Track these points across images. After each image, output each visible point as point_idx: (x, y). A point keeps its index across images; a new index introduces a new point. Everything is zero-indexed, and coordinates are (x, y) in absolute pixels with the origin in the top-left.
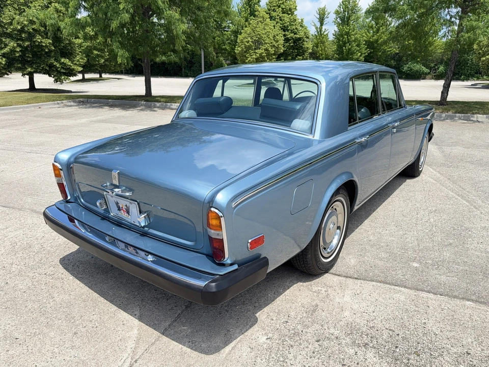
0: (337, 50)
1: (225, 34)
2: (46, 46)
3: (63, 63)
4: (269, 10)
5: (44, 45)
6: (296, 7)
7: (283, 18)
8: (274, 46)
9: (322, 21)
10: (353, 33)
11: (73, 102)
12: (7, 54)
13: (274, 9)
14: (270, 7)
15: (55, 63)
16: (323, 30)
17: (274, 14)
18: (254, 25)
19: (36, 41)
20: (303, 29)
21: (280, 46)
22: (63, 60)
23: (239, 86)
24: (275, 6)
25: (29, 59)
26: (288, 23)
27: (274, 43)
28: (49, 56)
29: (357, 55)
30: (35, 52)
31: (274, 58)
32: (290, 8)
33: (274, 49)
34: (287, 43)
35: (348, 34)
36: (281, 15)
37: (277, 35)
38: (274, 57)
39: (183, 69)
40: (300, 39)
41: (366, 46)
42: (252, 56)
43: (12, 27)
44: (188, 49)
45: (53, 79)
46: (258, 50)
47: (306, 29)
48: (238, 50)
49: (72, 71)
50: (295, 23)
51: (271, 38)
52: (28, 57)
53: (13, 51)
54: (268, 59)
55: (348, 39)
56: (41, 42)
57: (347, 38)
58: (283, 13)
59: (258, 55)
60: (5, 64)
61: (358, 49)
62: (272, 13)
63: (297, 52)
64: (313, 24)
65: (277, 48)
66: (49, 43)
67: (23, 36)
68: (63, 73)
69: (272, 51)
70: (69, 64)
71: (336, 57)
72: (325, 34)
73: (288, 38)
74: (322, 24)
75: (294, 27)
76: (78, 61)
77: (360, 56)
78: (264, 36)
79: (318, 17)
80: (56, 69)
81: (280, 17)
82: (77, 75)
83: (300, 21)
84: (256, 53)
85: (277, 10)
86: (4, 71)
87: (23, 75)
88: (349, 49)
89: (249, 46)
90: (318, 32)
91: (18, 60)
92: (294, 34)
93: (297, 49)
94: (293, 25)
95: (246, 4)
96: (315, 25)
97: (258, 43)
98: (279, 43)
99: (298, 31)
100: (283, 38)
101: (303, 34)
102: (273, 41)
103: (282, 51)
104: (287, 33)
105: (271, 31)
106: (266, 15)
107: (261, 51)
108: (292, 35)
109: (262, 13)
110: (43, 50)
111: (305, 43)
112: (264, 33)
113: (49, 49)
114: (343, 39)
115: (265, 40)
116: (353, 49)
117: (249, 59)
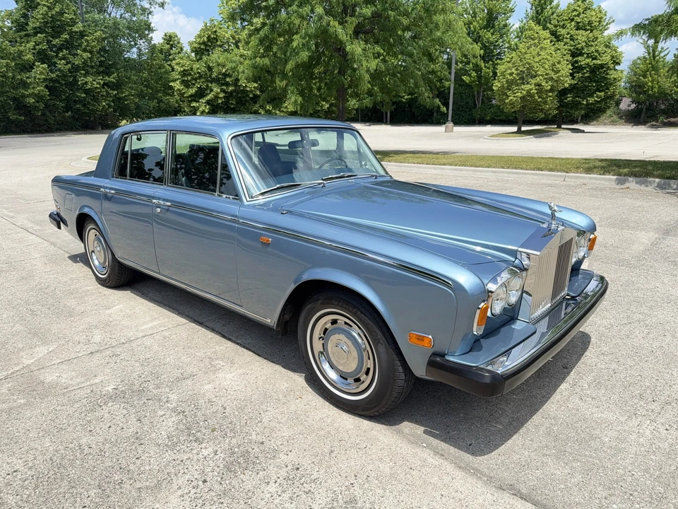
2: (251, 91)
4: (556, 26)
5: (248, 89)
6: (601, 18)
7: (576, 37)
8: (551, 79)
12: (212, 101)
13: (564, 25)
14: (558, 22)
16: (659, 49)
17: (562, 32)
18: (523, 51)
19: (241, 85)
20: (610, 51)
21: (562, 78)
22: (268, 107)
23: (493, 136)
24: (566, 20)
25: (232, 107)
26: (584, 44)
27: (552, 74)
28: (254, 102)
30: (240, 98)
31: (550, 97)
32: (590, 21)
33: (550, 83)
34: (578, 73)
36: (573, 32)
37: (559, 63)
38: (551, 94)
39: (435, 114)
40: (602, 66)
42: (515, 93)
44: (445, 87)
46: (525, 86)
47: (615, 51)
48: (496, 86)
50: (596, 43)
51: (547, 67)
52: (232, 104)
53: (217, 97)
54: (539, 97)
56: (246, 86)
58: (577, 30)
59: (524, 92)
62: (561, 30)
63: (596, 86)
65: (556, 81)
66: (254, 87)
67: (228, 80)
69: (547, 86)
71: (676, 91)
72: (662, 55)
73: (581, 65)
74: (657, 41)
75: (593, 49)
76: (286, 107)
78: (535, 65)
81: (571, 36)
83: (606, 39)
84: (522, 89)
85: (568, 25)
89: (513, 80)
90: (649, 54)
91: (221, 108)
92: (593, 59)
93: (595, 81)
94: (592, 46)
95: (532, 18)
97: (529, 74)
98: (560, 74)
99: (599, 55)
100: (570, 66)
101: (609, 58)
102: (550, 72)
103: (567, 85)
104: (580, 58)
105: (549, 57)
106: (546, 34)
107: (530, 87)
108: (588, 60)
109: (537, 33)
110: (248, 96)
111: (612, 72)
112: (538, 60)
113: (254, 94)
115: (538, 71)
117: (510, 98)
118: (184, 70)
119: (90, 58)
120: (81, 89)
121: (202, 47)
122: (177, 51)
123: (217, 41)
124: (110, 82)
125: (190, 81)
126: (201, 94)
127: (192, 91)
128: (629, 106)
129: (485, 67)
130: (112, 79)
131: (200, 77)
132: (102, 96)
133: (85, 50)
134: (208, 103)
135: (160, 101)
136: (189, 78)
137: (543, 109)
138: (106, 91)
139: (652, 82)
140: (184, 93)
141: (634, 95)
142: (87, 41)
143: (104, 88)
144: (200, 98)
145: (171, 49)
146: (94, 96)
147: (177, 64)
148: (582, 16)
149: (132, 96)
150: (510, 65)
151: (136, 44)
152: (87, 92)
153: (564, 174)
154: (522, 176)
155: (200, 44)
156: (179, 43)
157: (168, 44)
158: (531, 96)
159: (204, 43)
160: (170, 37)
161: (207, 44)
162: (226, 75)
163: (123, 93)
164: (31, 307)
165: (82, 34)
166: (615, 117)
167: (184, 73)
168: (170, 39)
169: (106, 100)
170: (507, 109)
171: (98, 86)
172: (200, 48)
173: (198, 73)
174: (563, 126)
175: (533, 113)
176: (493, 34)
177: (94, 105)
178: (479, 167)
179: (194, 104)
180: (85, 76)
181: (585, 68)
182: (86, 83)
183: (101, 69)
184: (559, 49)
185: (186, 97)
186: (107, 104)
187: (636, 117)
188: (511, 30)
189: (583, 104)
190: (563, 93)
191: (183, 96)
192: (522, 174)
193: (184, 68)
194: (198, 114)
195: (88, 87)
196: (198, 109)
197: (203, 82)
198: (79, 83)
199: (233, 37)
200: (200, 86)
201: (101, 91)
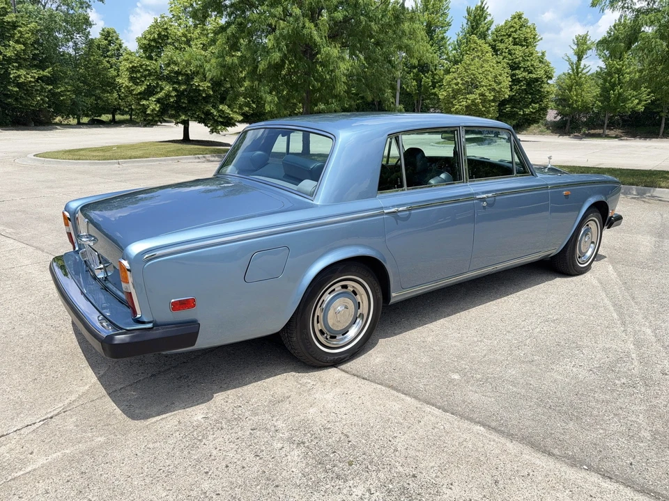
0: (601, 96)
1: (436, 74)
2: (204, 90)
3: (221, 110)
4: (494, 41)
5: (201, 88)
6: (536, 35)
7: (513, 52)
8: (494, 90)
9: (580, 53)
10: (628, 70)
11: (218, 156)
12: (162, 99)
13: (502, 40)
14: (497, 36)
15: (213, 111)
16: (582, 66)
17: (501, 46)
18: (468, 62)
19: (194, 84)
20: (543, 66)
21: (503, 89)
22: (221, 107)
24: (504, 35)
25: (184, 105)
26: (521, 58)
27: (495, 85)
28: (207, 102)
29: (632, 103)
30: (192, 97)
31: (493, 106)
32: (525, 38)
33: (493, 94)
34: (516, 85)
35: (619, 71)
36: (511, 47)
37: (500, 75)
38: (493, 104)
40: (537, 80)
41: (649, 90)
42: (461, 102)
43: (169, 69)
45: (209, 130)
46: (470, 95)
47: (548, 66)
48: (442, 95)
49: (230, 120)
50: (531, 58)
51: (490, 78)
52: (183, 103)
53: (168, 96)
54: (483, 107)
55: (619, 80)
56: (199, 85)
57: (618, 77)
58: (514, 45)
59: (469, 102)
60: (159, 111)
61: (635, 93)
62: (499, 44)
63: (532, 98)
64: (566, 58)
65: (498, 92)
66: (208, 87)
67: (180, 78)
68: (220, 122)
69: (490, 96)
70: (228, 111)
71: (598, 105)
72: (584, 72)
73: (518, 78)
74: (580, 59)
75: (529, 63)
77: (638, 104)
78: (480, 76)
79: (575, 48)
80: (213, 118)
81: (509, 51)
82: (236, 125)
83: (540, 54)
84: (467, 99)
85: (507, 40)
86: (157, 119)
87: (177, 123)
88: (620, 94)
89: (458, 89)
90: (573, 70)
91: (172, 106)
92: (529, 73)
93: (531, 94)
94: (528, 60)
95: (468, 33)
96: (569, 60)
97: (473, 85)
98: (502, 85)
99: (534, 68)
100: (510, 79)
101: (543, 72)
102: (493, 83)
103: (507, 96)
104: (517, 72)
105: (491, 70)
106: (487, 48)
107: (475, 96)
108: (525, 74)
109: (480, 46)
110: (200, 95)
111: (545, 85)
112: (481, 72)
113: (206, 94)
114: (611, 79)
115: (482, 82)
116: (626, 94)
117: (456, 107)
118: (133, 66)
119: (24, 50)
120: (13, 82)
121: (153, 44)
122: (116, 47)
123: (168, 39)
124: (45, 76)
125: (138, 78)
126: (150, 92)
127: (141, 89)
128: (555, 118)
129: (426, 77)
130: (46, 73)
131: (150, 75)
132: (37, 90)
133: (17, 42)
134: (158, 101)
135: (98, 98)
136: (139, 75)
138: (41, 85)
140: (132, 90)
141: (560, 107)
142: (20, 32)
143: (39, 82)
144: (151, 96)
145: (109, 45)
146: (27, 90)
147: (125, 60)
148: (518, 32)
149: (68, 91)
150: (456, 75)
151: (72, 38)
152: (19, 85)
155: (150, 40)
156: (117, 39)
157: (106, 40)
158: (476, 105)
159: (154, 40)
160: (108, 32)
161: (155, 43)
162: (178, 73)
163: (58, 88)
165: (14, 26)
166: (543, 128)
167: (133, 70)
168: (107, 35)
169: (40, 95)
171: (32, 80)
172: (149, 44)
173: (149, 70)
176: (432, 46)
177: (28, 100)
179: (144, 102)
180: (18, 68)
181: (522, 81)
182: (19, 76)
183: (35, 62)
184: (500, 63)
185: (135, 95)
186: (41, 99)
187: (561, 128)
188: (448, 43)
189: (520, 114)
190: (503, 103)
191: (131, 93)
193: (133, 64)
194: (149, 112)
195: (22, 80)
196: (149, 107)
197: (153, 80)
198: (11, 76)
199: (184, 35)
200: (150, 84)
201: (35, 86)
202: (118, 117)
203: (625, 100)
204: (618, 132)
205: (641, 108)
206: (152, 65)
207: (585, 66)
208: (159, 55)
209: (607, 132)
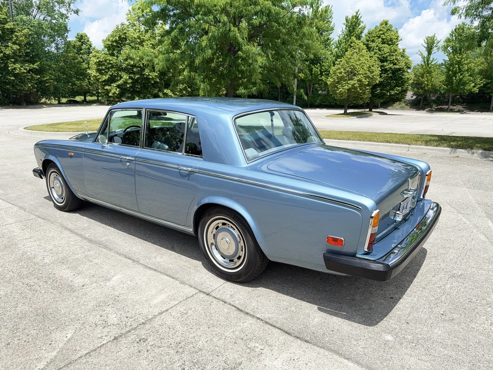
0: (446, 80)
1: (323, 66)
2: (153, 79)
3: (165, 93)
4: (368, 41)
5: (151, 77)
6: (398, 37)
7: (382, 49)
8: (368, 77)
9: (429, 50)
10: (466, 62)
12: (121, 85)
13: (373, 40)
14: (369, 38)
15: (159, 94)
16: (431, 59)
17: (373, 45)
18: (349, 57)
19: (145, 74)
20: (404, 59)
21: (375, 77)
22: (165, 91)
23: (328, 116)
24: (374, 37)
25: (138, 90)
26: (388, 54)
28: (155, 87)
29: (470, 86)
30: (144, 83)
31: (367, 89)
32: (391, 38)
33: (368, 80)
34: (384, 74)
35: (459, 63)
36: (380, 45)
37: (373, 66)
38: (368, 87)
40: (399, 69)
41: (482, 76)
42: (343, 87)
43: (127, 63)
46: (351, 81)
47: (407, 59)
48: (330, 81)
50: (396, 53)
51: (365, 69)
52: (137, 88)
53: (126, 83)
54: (360, 89)
55: (459, 69)
56: (149, 75)
57: (459, 67)
58: (382, 44)
59: (350, 86)
60: (119, 94)
61: (472, 79)
62: (371, 43)
63: (396, 83)
64: (419, 53)
65: (371, 79)
66: (155, 76)
67: (135, 70)
69: (366, 81)
70: (170, 94)
71: (444, 88)
72: (433, 63)
73: (386, 69)
74: (430, 53)
75: (394, 57)
77: (474, 87)
78: (357, 67)
79: (426, 45)
81: (379, 48)
83: (401, 51)
84: (348, 84)
85: (377, 40)
86: (117, 100)
88: (461, 80)
89: (342, 77)
90: (425, 62)
91: (129, 90)
92: (394, 65)
93: (396, 80)
94: (393, 55)
95: (347, 35)
96: (422, 55)
97: (352, 73)
98: (374, 74)
99: (398, 61)
100: (380, 69)
101: (404, 64)
102: (368, 72)
103: (377, 82)
104: (385, 64)
105: (366, 62)
106: (362, 46)
107: (354, 82)
108: (391, 65)
109: (358, 45)
110: (150, 82)
111: (406, 74)
112: (358, 64)
113: (154, 81)
114: (453, 69)
115: (359, 71)
116: (465, 79)
117: (340, 90)
118: (99, 61)
119: (19, 49)
120: (11, 73)
121: (114, 44)
122: (87, 47)
123: (126, 40)
124: (34, 68)
125: (103, 70)
126: (112, 80)
127: (105, 77)
128: (412, 97)
129: (315, 67)
130: (35, 66)
131: (112, 67)
132: (29, 79)
133: (14, 43)
134: (118, 86)
135: (74, 84)
136: (104, 67)
137: (363, 98)
138: (31, 75)
139: (427, 81)
140: (99, 79)
141: (416, 89)
142: (16, 36)
143: (29, 73)
144: (112, 83)
145: (82, 45)
146: (21, 79)
147: (93, 56)
148: (386, 34)
149: (52, 80)
150: (339, 66)
151: (54, 41)
152: (15, 75)
153: (408, 146)
154: (375, 146)
155: (112, 42)
156: (88, 41)
157: (80, 42)
158: (355, 88)
159: (116, 41)
160: (81, 36)
161: (117, 43)
162: (134, 66)
163: (44, 77)
164: (26, 281)
165: (12, 31)
166: (403, 105)
167: (99, 64)
168: (81, 38)
169: (31, 82)
170: (338, 97)
171: (25, 71)
172: (111, 45)
173: (111, 63)
174: (373, 110)
175: (355, 100)
177: (21, 86)
178: (341, 139)
179: (107, 87)
180: (14, 63)
181: (389, 70)
182: (15, 69)
183: (27, 58)
184: (372, 57)
185: (101, 82)
186: (32, 85)
187: (417, 104)
188: (332, 43)
189: (387, 95)
190: (375, 87)
191: (98, 81)
192: (376, 145)
193: (99, 59)
194: (110, 95)
195: (17, 72)
196: (111, 91)
197: (114, 71)
198: (9, 69)
199: (139, 38)
200: (112, 74)
201: (27, 75)
202: (88, 98)
203: (465, 84)
204: (460, 107)
205: (476, 90)
206: (113, 60)
207: (433, 59)
208: (119, 52)
209: (451, 107)
